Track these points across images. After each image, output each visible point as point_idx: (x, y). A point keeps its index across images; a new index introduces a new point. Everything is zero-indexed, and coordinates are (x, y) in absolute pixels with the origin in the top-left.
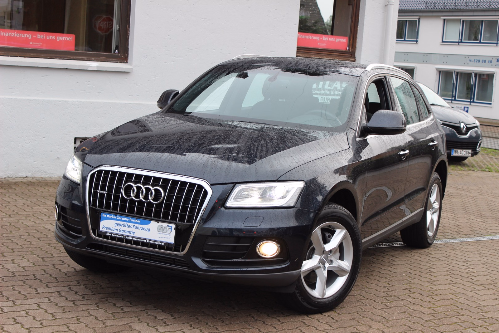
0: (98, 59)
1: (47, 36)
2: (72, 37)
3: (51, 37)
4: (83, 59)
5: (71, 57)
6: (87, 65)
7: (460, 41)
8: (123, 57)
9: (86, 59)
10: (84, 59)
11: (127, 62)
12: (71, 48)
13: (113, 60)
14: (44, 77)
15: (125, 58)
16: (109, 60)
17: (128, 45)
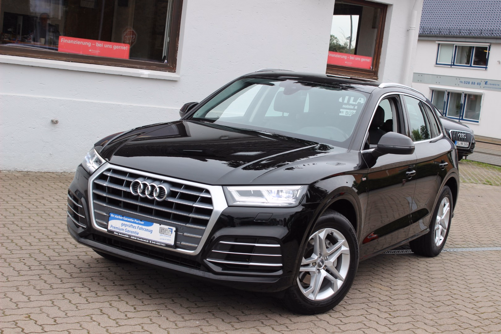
0: (149, 67)
1: (105, 45)
2: (127, 47)
3: (108, 45)
4: (135, 67)
5: (125, 65)
6: (139, 73)
7: (452, 64)
8: (171, 66)
9: (139, 67)
10: (137, 67)
11: (175, 72)
12: (126, 57)
13: (163, 69)
14: (101, 82)
15: (173, 67)
16: (159, 69)
17: (177, 56)
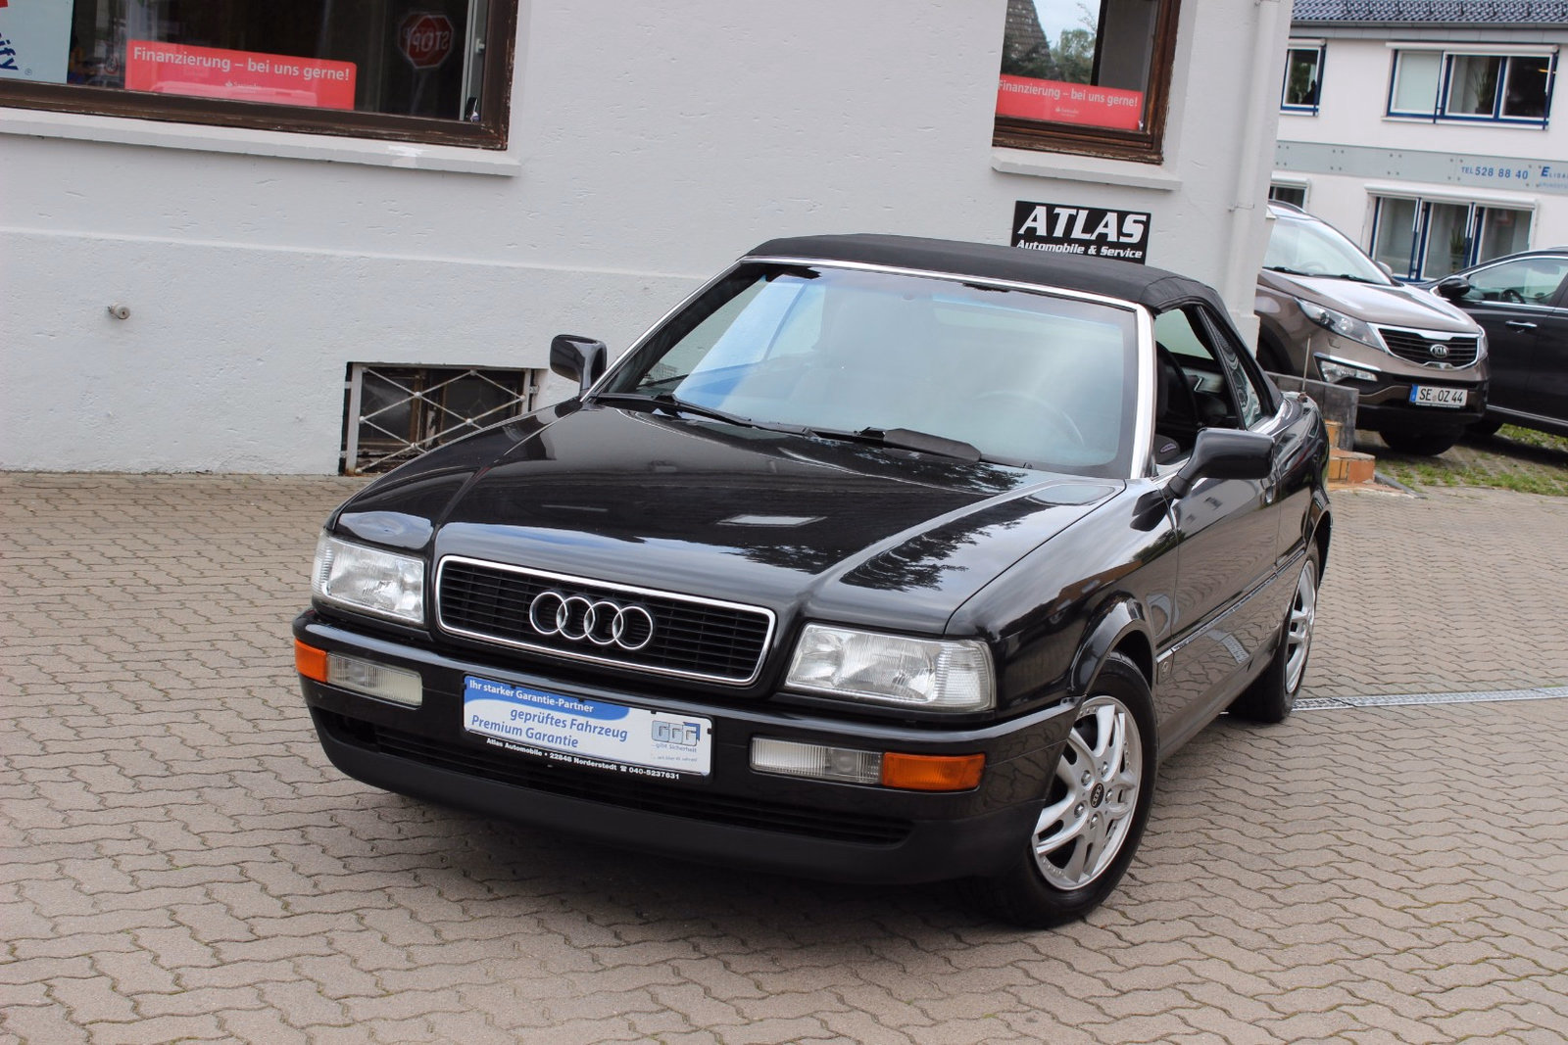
0: (420, 135)
1: (276, 66)
2: (347, 70)
3: (287, 67)
4: (380, 134)
5: (343, 128)
6: (387, 153)
7: (1438, 113)
8: (492, 131)
9: (387, 135)
10: (384, 134)
11: (504, 148)
12: (345, 102)
13: (464, 141)
14: (264, 184)
15: (499, 135)
16: (454, 141)
17: (509, 98)
